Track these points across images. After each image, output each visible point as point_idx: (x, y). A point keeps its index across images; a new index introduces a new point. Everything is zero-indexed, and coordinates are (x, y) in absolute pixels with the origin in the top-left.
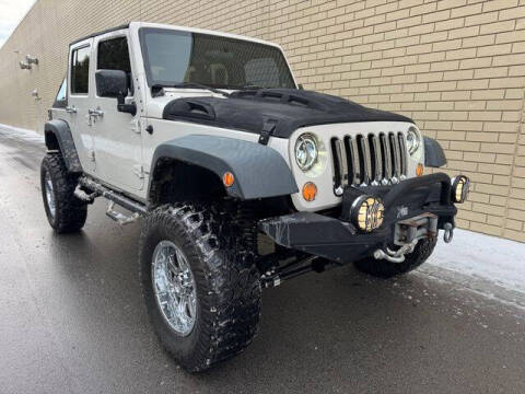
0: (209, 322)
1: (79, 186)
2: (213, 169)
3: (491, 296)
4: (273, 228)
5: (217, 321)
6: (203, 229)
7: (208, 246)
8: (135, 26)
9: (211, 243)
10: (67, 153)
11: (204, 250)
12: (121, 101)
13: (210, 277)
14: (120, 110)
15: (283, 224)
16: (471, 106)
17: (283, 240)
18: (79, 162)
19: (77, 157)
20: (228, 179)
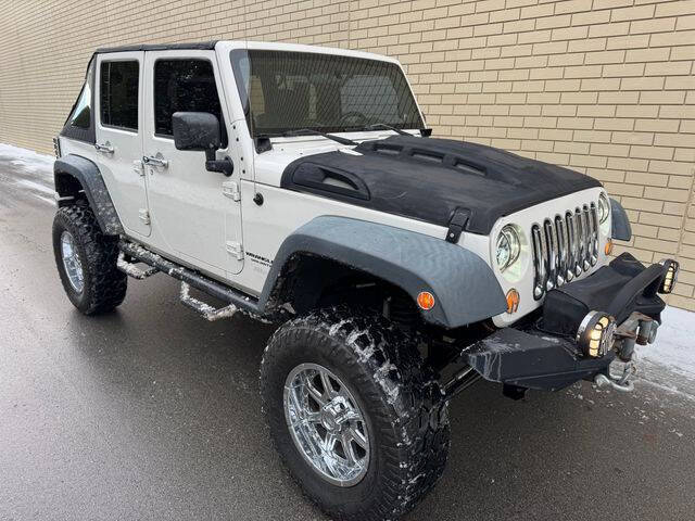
0: (396, 480)
1: (122, 256)
2: (399, 283)
3: (674, 390)
4: (481, 360)
5: (407, 479)
6: (379, 358)
7: (390, 382)
8: (225, 48)
9: (392, 376)
10: (100, 209)
11: (386, 389)
12: (211, 156)
13: (397, 424)
14: (210, 168)
15: (494, 355)
16: (634, 139)
17: (493, 375)
18: (118, 221)
19: (115, 214)
20: (425, 301)
